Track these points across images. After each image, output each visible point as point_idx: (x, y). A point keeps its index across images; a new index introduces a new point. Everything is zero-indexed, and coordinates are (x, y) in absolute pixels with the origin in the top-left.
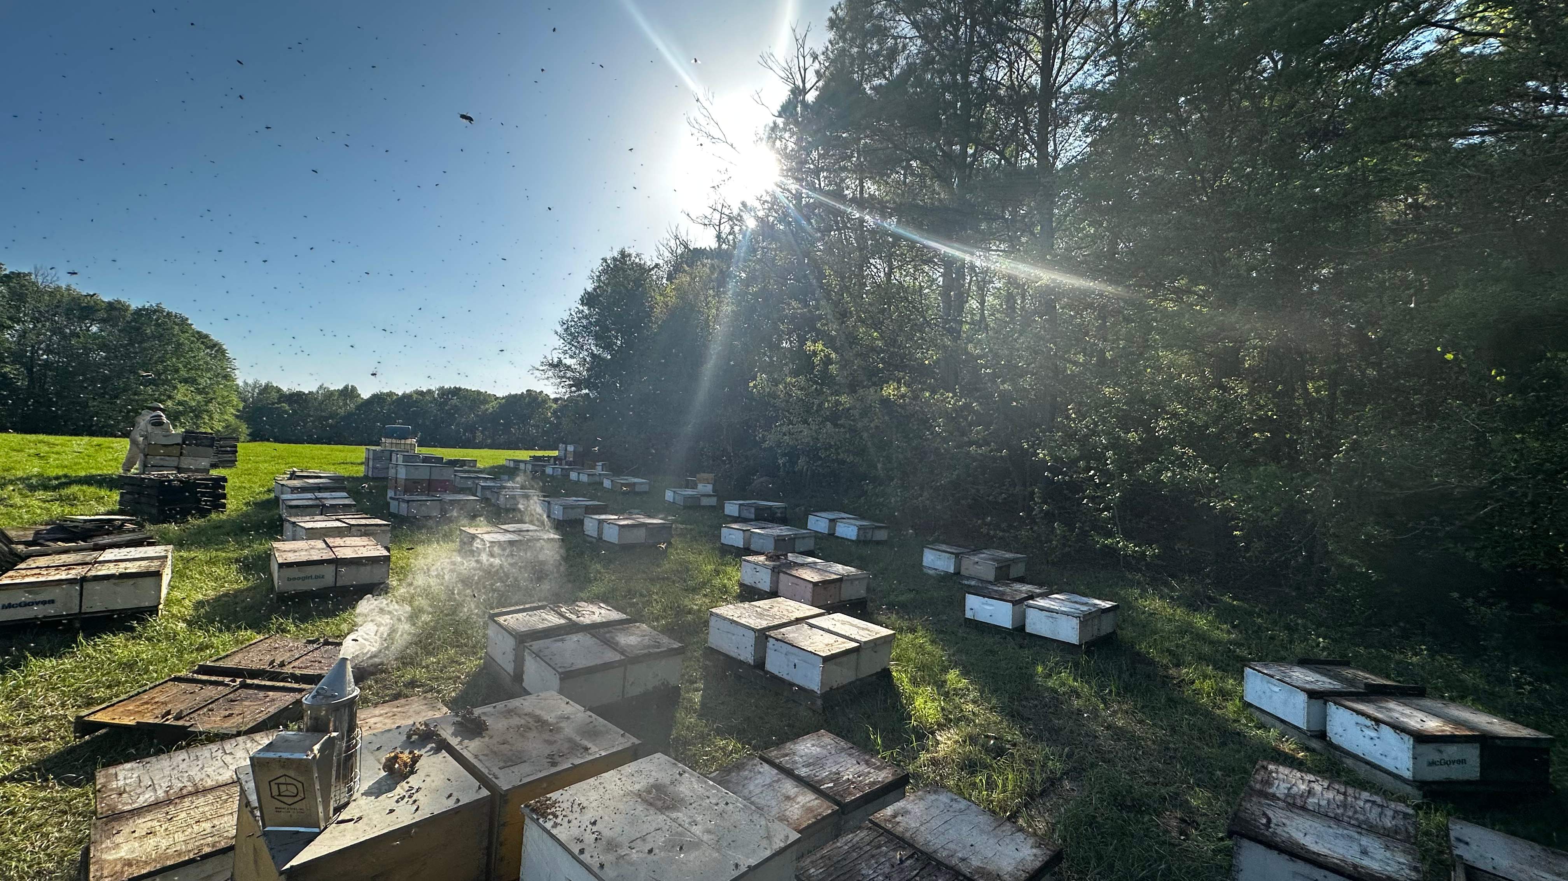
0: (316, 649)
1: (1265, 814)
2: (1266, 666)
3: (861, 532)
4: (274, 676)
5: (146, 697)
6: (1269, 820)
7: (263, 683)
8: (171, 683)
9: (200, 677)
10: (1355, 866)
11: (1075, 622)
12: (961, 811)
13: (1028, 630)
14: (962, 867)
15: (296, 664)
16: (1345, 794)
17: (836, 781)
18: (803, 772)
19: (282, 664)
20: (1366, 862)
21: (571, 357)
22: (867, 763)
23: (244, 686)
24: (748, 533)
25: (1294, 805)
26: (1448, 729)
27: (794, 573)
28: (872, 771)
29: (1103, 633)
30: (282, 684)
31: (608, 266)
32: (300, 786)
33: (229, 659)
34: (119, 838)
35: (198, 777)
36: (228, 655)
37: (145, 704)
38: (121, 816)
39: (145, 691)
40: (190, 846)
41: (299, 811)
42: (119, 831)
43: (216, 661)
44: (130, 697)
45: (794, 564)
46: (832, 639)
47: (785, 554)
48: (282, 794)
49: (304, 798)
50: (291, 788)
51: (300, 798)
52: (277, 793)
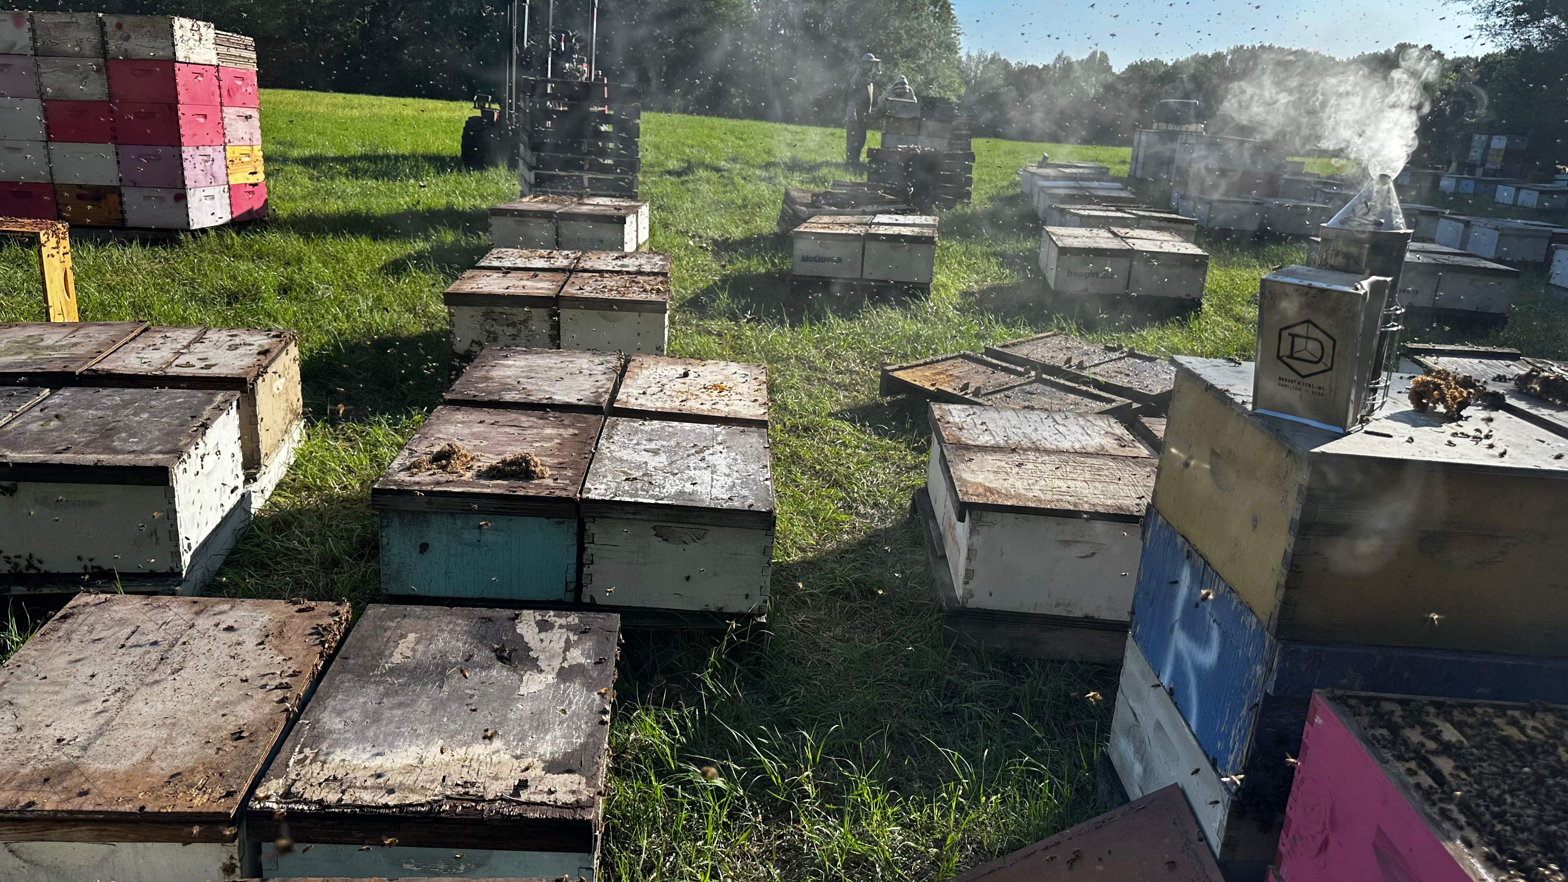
0: (1120, 359)
4: (1076, 378)
5: (940, 367)
7: (1062, 381)
8: (961, 360)
9: (989, 359)
15: (1097, 370)
19: (1081, 366)
23: (1039, 380)
30: (1084, 388)
32: (1328, 344)
33: (1016, 349)
34: (973, 465)
35: (1034, 436)
36: (1014, 345)
37: (941, 373)
38: (967, 447)
39: (938, 361)
40: (1049, 497)
41: (1316, 390)
42: (971, 460)
43: (1003, 347)
44: (926, 364)
48: (1296, 355)
49: (1331, 369)
50: (1312, 345)
51: (1324, 368)
52: (1288, 353)
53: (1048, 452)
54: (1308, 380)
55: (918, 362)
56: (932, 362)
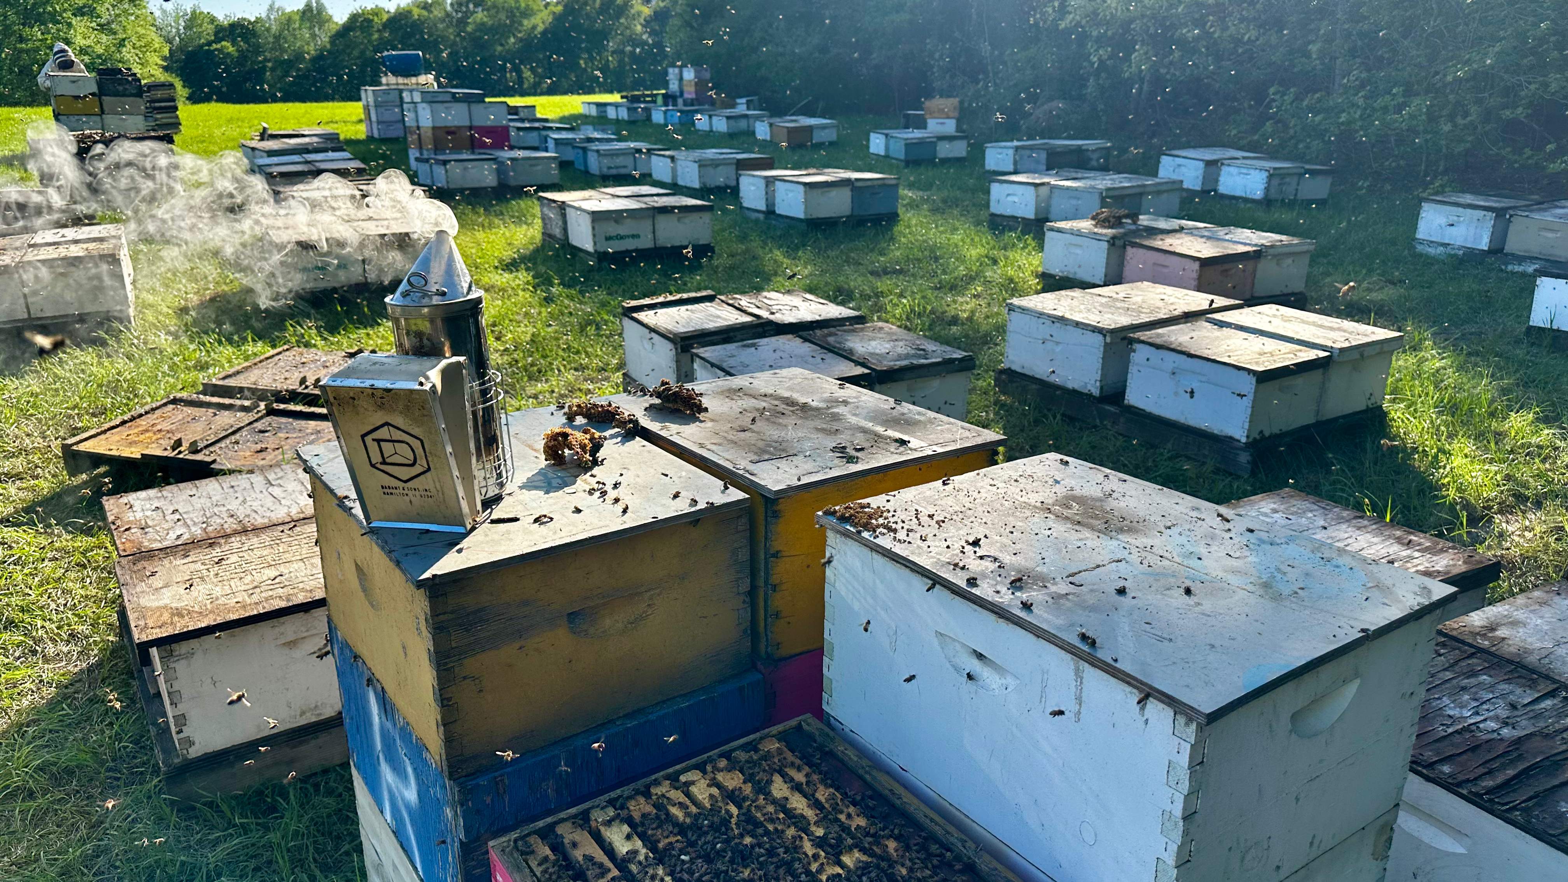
5: (143, 422)
7: (298, 409)
8: (171, 406)
9: (208, 399)
23: (271, 412)
24: (1044, 191)
27: (1158, 243)
28: (1417, 554)
32: (416, 444)
33: (241, 377)
34: (156, 581)
35: (241, 514)
36: (238, 373)
37: (147, 431)
38: (149, 555)
39: (141, 415)
40: (255, 598)
41: (423, 493)
42: (153, 574)
43: (224, 378)
44: (124, 423)
45: (1153, 232)
46: (1271, 345)
47: (1134, 217)
48: (388, 460)
49: (429, 469)
50: (403, 449)
51: (421, 470)
52: (380, 460)
53: (257, 530)
54: (410, 484)
55: (112, 424)
56: (133, 419)
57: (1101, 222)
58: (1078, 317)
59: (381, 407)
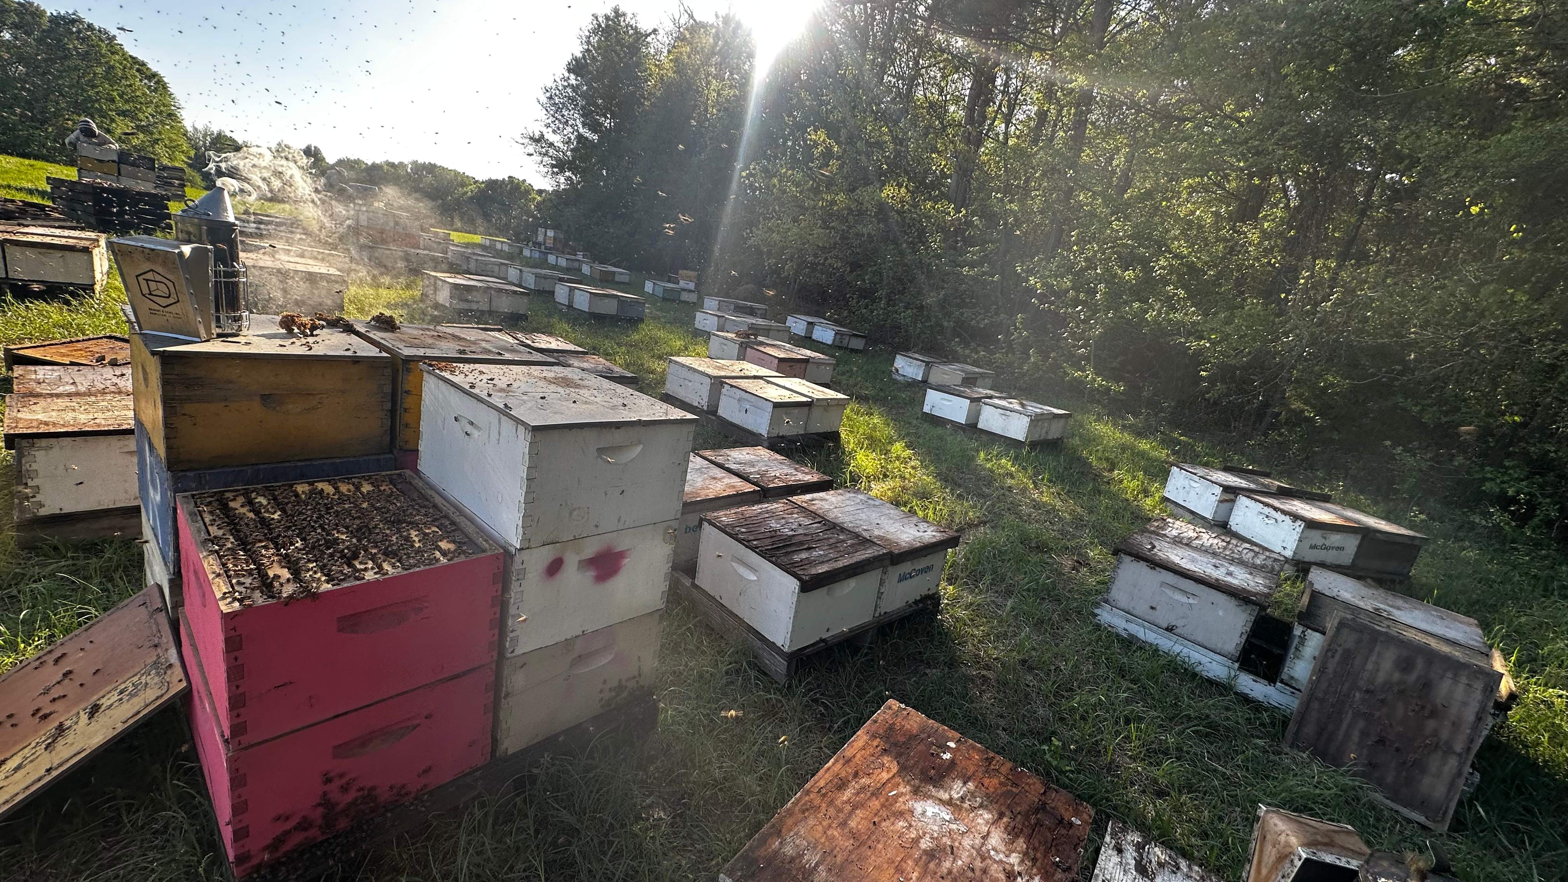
1: (1151, 543)
2: (1192, 467)
3: (838, 337)
6: (1154, 547)
10: (1217, 580)
11: (1026, 421)
12: (875, 506)
13: (980, 426)
14: (865, 534)
16: (1228, 543)
17: (762, 476)
18: (733, 467)
20: (1229, 579)
21: (554, 132)
22: (796, 469)
24: (722, 320)
25: (1181, 542)
26: (1339, 522)
27: (761, 349)
28: (799, 473)
29: (1050, 437)
31: (599, 25)
32: (170, 285)
34: (36, 407)
37: (80, 350)
38: (38, 395)
39: (78, 341)
42: (36, 404)
44: (62, 343)
45: (762, 344)
46: (788, 393)
47: (756, 336)
48: (153, 293)
49: (178, 301)
50: (162, 287)
51: (173, 301)
52: (148, 292)
54: (167, 309)
55: (53, 342)
57: (738, 334)
58: (700, 369)
59: (148, 259)
